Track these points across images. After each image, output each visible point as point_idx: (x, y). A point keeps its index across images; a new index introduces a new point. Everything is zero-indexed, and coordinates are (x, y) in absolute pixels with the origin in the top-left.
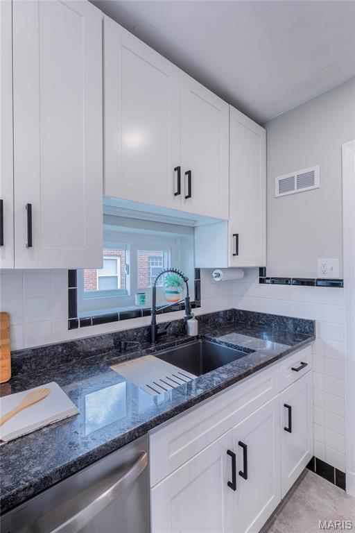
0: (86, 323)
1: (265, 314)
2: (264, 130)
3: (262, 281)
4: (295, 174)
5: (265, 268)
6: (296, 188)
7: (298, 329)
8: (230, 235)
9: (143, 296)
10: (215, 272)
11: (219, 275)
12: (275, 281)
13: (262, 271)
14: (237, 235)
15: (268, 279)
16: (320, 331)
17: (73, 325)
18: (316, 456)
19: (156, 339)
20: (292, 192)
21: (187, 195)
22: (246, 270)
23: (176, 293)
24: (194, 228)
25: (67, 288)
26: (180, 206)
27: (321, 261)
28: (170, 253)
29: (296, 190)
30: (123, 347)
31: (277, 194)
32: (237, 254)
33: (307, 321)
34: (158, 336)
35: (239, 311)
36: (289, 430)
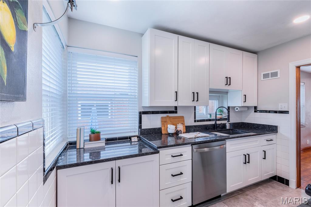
0: (198, 121)
1: (256, 124)
2: (257, 55)
3: (255, 112)
4: (270, 72)
5: (257, 107)
6: (270, 77)
7: (271, 129)
8: (243, 95)
9: (211, 115)
10: (236, 108)
11: (237, 109)
12: (261, 111)
13: (255, 108)
14: (245, 95)
15: (258, 111)
16: (280, 130)
17: (195, 121)
18: (277, 175)
19: (216, 128)
20: (268, 79)
21: (226, 84)
22: (248, 108)
23: (221, 115)
24: (227, 92)
25: (194, 111)
26: (227, 88)
27: (280, 104)
28: (218, 101)
29: (270, 78)
30: (208, 128)
31: (262, 79)
32: (245, 102)
33: (274, 126)
34: (217, 127)
35: (245, 123)
36: (265, 159)
